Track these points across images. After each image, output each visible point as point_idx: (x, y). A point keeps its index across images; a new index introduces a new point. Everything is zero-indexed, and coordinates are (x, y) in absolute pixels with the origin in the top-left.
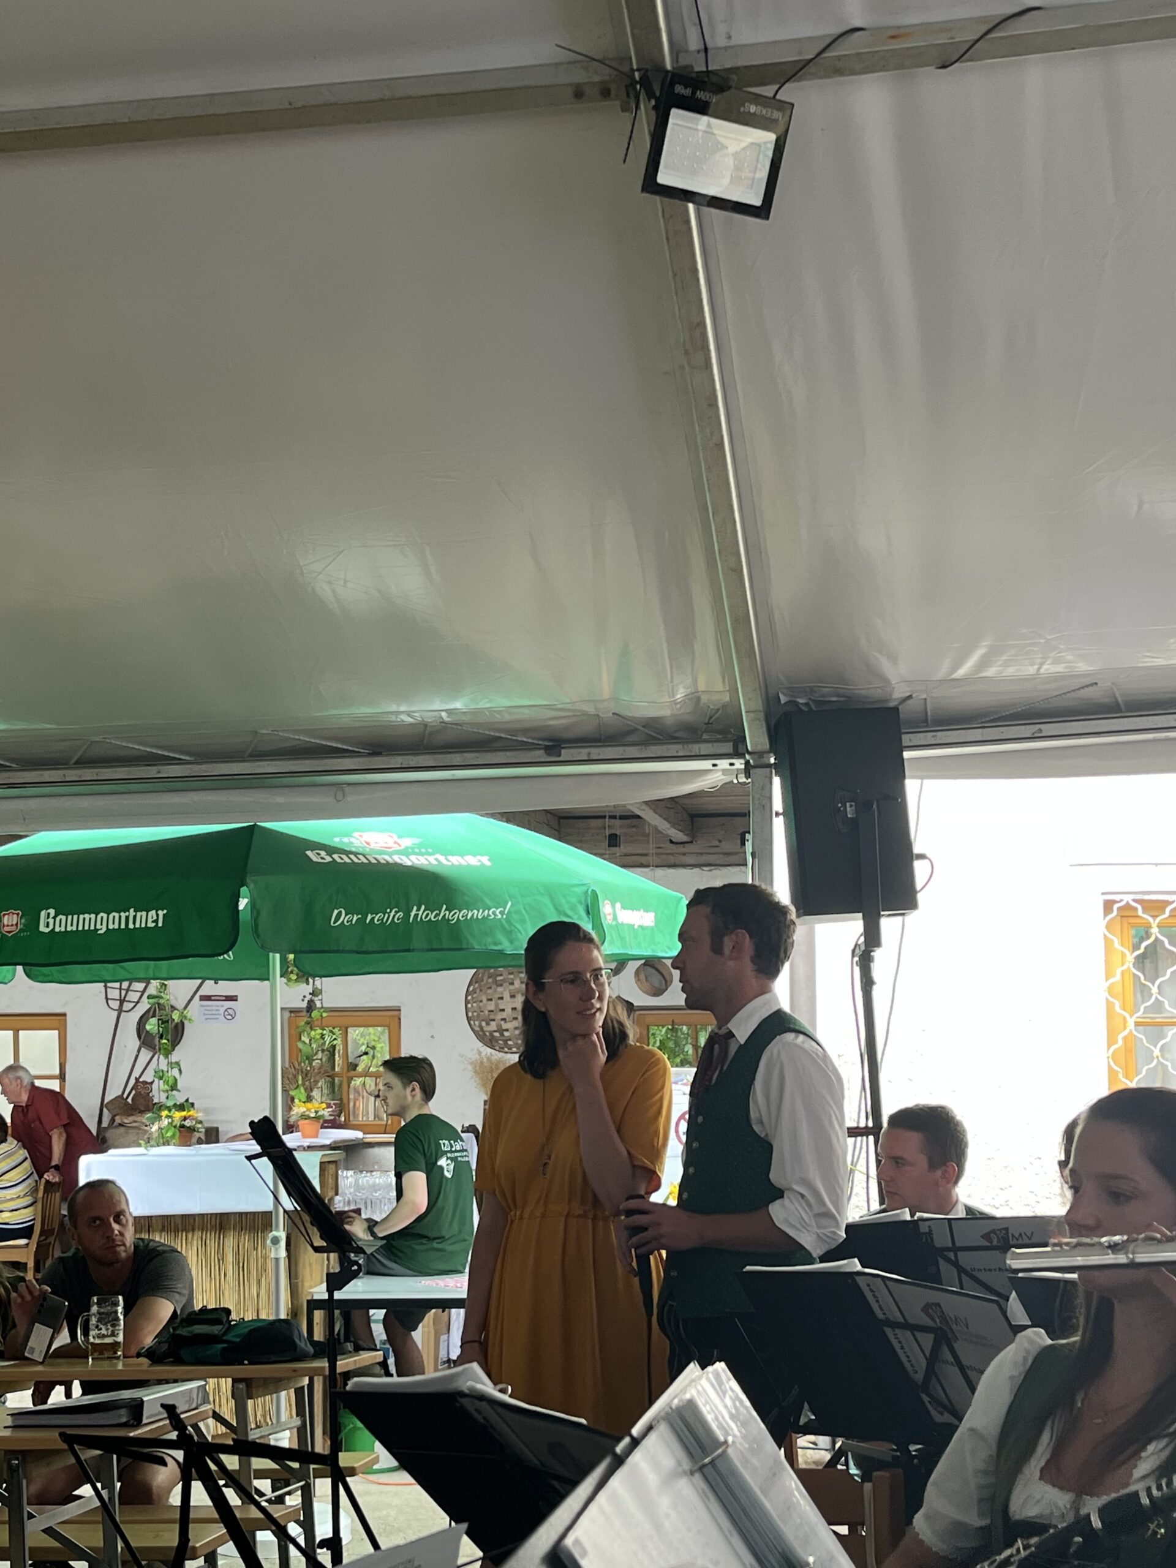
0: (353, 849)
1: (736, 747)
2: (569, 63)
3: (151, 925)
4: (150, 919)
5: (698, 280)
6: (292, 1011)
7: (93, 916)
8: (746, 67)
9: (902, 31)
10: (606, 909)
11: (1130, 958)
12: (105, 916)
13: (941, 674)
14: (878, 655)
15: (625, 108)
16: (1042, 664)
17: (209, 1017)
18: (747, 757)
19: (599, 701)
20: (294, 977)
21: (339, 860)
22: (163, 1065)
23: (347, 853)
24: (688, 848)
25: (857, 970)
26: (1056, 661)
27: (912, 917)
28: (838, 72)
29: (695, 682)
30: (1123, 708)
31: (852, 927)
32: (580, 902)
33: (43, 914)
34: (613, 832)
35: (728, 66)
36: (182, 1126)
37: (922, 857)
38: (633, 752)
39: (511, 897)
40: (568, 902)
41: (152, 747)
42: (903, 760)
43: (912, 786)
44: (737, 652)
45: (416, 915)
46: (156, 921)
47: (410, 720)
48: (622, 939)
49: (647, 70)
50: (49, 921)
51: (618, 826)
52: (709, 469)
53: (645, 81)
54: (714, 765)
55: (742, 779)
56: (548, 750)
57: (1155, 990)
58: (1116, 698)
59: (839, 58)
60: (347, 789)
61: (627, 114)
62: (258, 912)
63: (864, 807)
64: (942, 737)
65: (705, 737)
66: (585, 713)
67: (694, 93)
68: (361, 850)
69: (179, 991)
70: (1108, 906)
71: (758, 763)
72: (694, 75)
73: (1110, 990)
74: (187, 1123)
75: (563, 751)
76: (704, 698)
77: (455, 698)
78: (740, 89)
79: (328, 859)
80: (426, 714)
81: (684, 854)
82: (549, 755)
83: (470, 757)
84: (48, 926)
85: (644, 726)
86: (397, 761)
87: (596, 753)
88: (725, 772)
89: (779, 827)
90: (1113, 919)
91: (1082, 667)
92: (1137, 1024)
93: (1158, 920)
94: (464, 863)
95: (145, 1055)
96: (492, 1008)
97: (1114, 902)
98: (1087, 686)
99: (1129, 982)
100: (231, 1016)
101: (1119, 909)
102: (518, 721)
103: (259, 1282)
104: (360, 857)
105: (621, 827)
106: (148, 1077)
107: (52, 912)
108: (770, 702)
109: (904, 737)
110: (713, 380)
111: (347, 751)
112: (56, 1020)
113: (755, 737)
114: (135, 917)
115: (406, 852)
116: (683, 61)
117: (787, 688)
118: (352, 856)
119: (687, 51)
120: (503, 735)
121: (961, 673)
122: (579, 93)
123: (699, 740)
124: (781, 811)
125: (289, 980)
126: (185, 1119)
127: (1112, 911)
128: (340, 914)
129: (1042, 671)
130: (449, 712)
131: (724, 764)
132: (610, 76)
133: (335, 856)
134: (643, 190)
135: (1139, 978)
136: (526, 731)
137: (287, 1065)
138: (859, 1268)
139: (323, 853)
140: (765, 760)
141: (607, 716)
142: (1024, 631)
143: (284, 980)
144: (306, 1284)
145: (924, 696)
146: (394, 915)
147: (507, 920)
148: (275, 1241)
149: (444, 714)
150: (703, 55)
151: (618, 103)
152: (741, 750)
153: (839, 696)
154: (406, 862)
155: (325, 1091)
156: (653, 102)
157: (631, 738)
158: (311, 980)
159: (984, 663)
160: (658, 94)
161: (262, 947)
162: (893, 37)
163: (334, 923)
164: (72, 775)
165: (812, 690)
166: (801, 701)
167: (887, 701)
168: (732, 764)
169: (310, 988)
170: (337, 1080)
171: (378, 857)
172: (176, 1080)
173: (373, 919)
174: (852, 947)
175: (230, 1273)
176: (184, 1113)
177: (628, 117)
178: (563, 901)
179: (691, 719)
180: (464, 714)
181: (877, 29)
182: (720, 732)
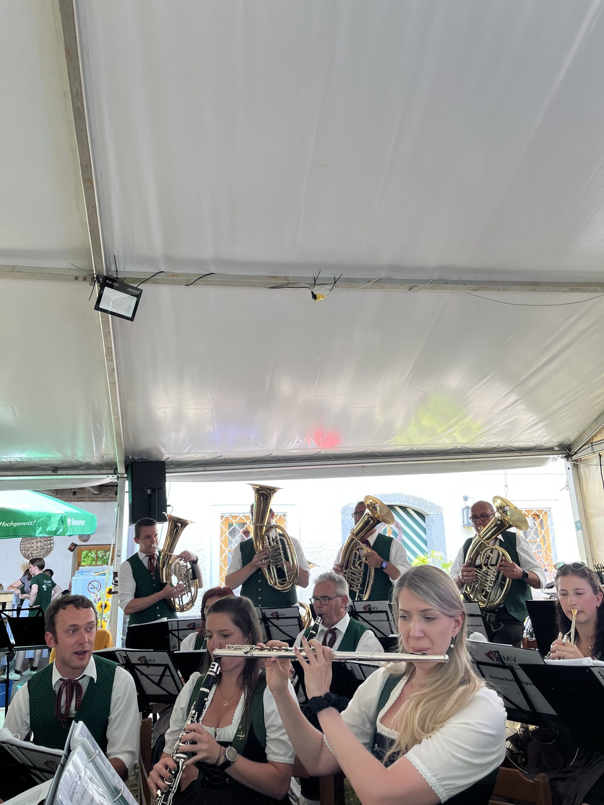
1: (115, 472)
2: (74, 269)
5: (111, 336)
8: (129, 278)
9: (175, 274)
10: (68, 520)
11: (228, 532)
14: (160, 445)
15: (90, 285)
16: (207, 450)
18: (118, 474)
24: (99, 496)
26: (211, 449)
28: (156, 283)
30: (230, 463)
32: (61, 519)
34: (75, 492)
35: (123, 277)
37: (169, 506)
38: (81, 472)
39: (36, 518)
42: (165, 476)
43: (167, 484)
44: (116, 443)
45: (2, 525)
47: (6, 460)
48: (74, 530)
49: (98, 275)
51: (76, 490)
52: (111, 389)
53: (97, 278)
54: (108, 477)
55: (116, 481)
56: (53, 470)
58: (227, 460)
59: (157, 279)
63: (153, 491)
64: (178, 470)
65: (105, 468)
66: (67, 460)
67: (112, 283)
70: (222, 517)
71: (121, 477)
72: (113, 278)
73: (222, 542)
75: (58, 471)
76: (105, 457)
77: (22, 454)
78: (126, 284)
80: (11, 459)
81: (97, 498)
82: (53, 472)
83: (26, 473)
85: (86, 464)
87: (69, 472)
88: (111, 479)
90: (224, 521)
91: (218, 451)
92: (229, 551)
93: (235, 521)
97: (224, 516)
101: (225, 518)
102: (43, 462)
108: (127, 458)
109: (166, 469)
110: (114, 365)
113: (121, 469)
116: (110, 273)
117: (132, 454)
119: (111, 271)
120: (38, 466)
121: (184, 452)
122: (76, 278)
123: (103, 469)
124: (128, 491)
127: (223, 519)
129: (207, 452)
130: (20, 458)
131: (111, 476)
132: (86, 275)
134: (95, 309)
135: (230, 538)
136: (46, 465)
140: (123, 476)
141: (74, 461)
145: (172, 458)
147: (34, 525)
149: (18, 459)
150: (116, 272)
151: (89, 283)
153: (147, 457)
156: (99, 284)
157: (81, 468)
160: (101, 282)
162: (173, 276)
165: (139, 455)
166: (136, 458)
167: (162, 459)
168: (113, 477)
177: (92, 287)
179: (100, 462)
180: (25, 459)
181: (168, 273)
182: (110, 467)
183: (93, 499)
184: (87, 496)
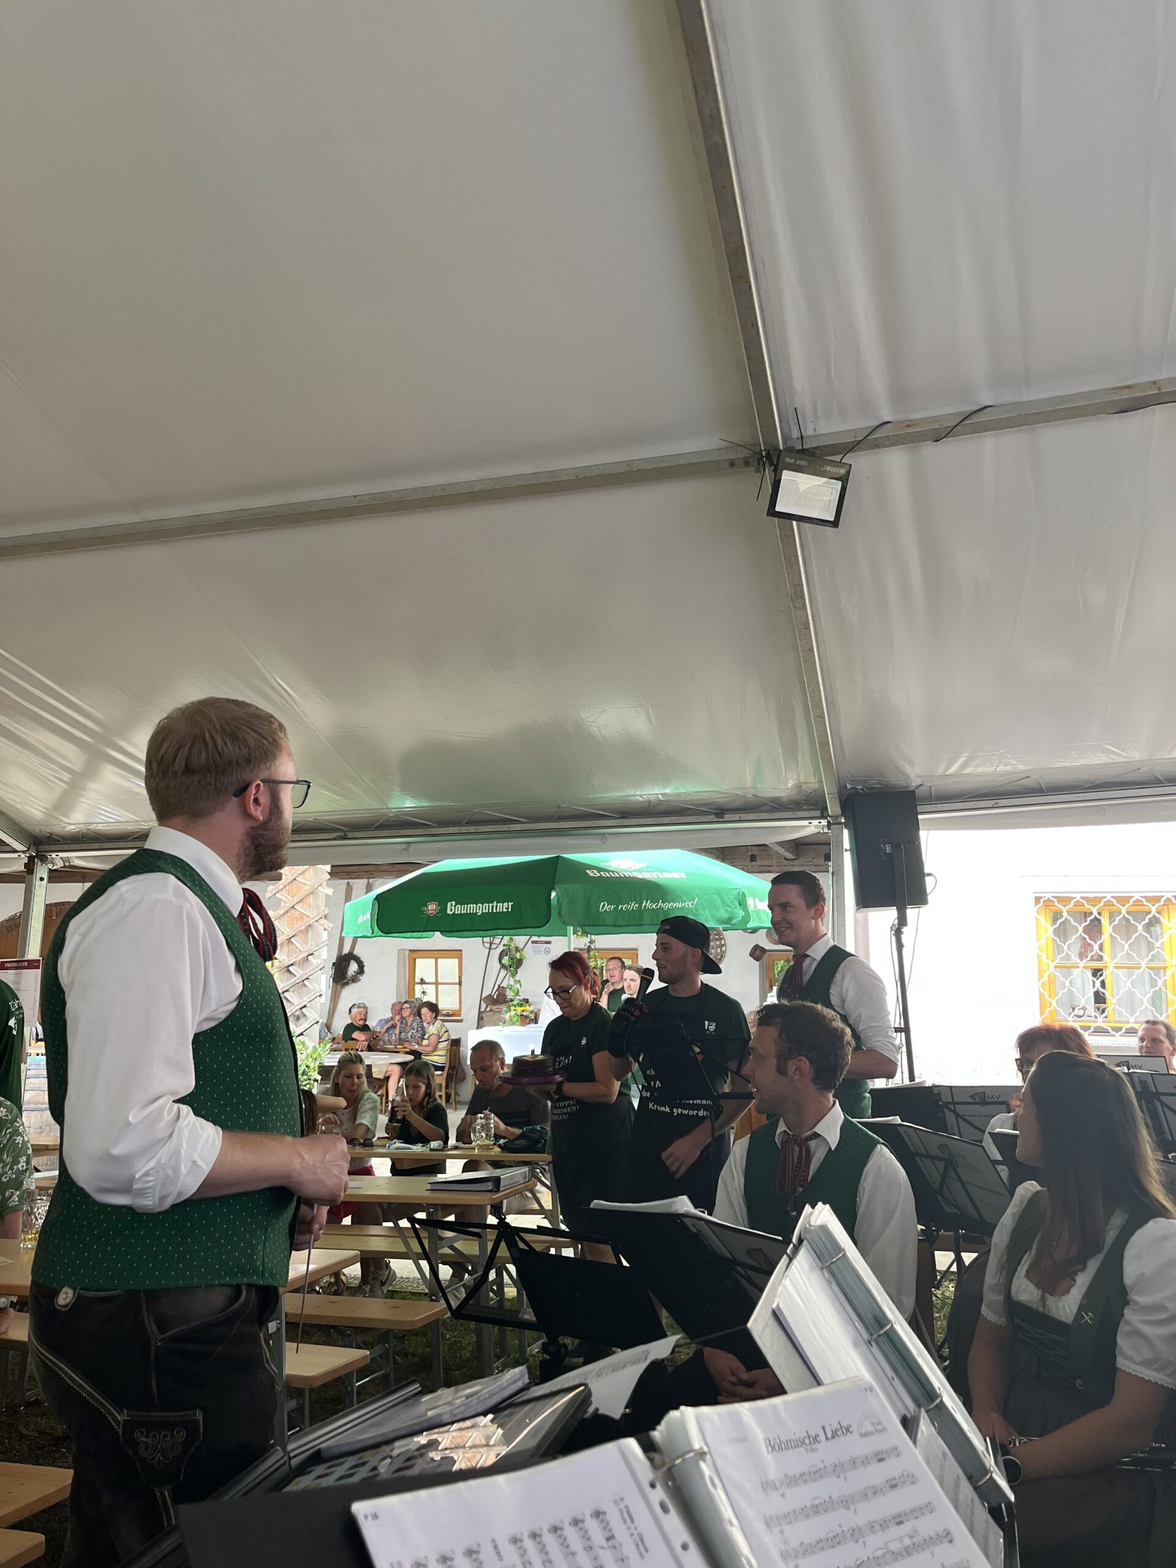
0: (612, 869)
1: (822, 813)
2: (727, 448)
3: (505, 910)
4: (504, 907)
5: (799, 561)
7: (475, 905)
8: (824, 446)
9: (912, 422)
10: (750, 901)
11: (1051, 930)
12: (481, 905)
13: (940, 772)
14: (903, 762)
15: (758, 471)
16: (997, 766)
17: (536, 952)
18: (829, 818)
19: (745, 788)
20: (580, 933)
21: (604, 875)
22: (512, 982)
23: (608, 871)
24: (796, 862)
25: (894, 939)
26: (1006, 764)
27: (924, 909)
28: (877, 446)
29: (799, 777)
30: (1045, 790)
31: (889, 915)
32: (736, 898)
33: (449, 904)
34: (753, 853)
35: (814, 446)
36: (522, 1015)
37: (929, 875)
38: (764, 816)
39: (697, 896)
40: (729, 898)
41: (505, 814)
42: (918, 820)
43: (923, 834)
44: (822, 762)
45: (645, 906)
46: (507, 908)
47: (641, 799)
48: (759, 918)
49: (769, 450)
50: (452, 908)
51: (756, 852)
52: (805, 662)
53: (768, 456)
54: (810, 823)
55: (826, 830)
56: (718, 815)
57: (1066, 948)
58: (1040, 784)
59: (877, 439)
60: (607, 836)
61: (759, 474)
62: (561, 904)
63: (896, 847)
64: (940, 807)
65: (805, 807)
66: (737, 795)
67: (795, 461)
68: (615, 870)
69: (520, 940)
70: (1037, 900)
71: (835, 822)
72: (795, 451)
73: (1039, 947)
74: (525, 1014)
75: (725, 816)
76: (804, 787)
77: (666, 787)
78: (820, 458)
79: (598, 875)
80: (650, 796)
82: (718, 818)
83: (674, 819)
84: (451, 910)
85: (770, 802)
86: (635, 821)
87: (744, 816)
88: (816, 827)
89: (848, 859)
90: (1040, 907)
91: (1021, 767)
92: (1056, 967)
93: (1067, 907)
94: (671, 877)
95: (503, 972)
97: (1041, 898)
98: (1024, 778)
99: (1050, 944)
100: (548, 951)
101: (1044, 902)
102: (700, 800)
104: (615, 873)
105: (757, 851)
106: (504, 985)
107: (454, 903)
108: (841, 788)
109: (918, 807)
110: (807, 615)
111: (608, 816)
112: (457, 953)
113: (833, 807)
114: (496, 906)
115: (639, 871)
116: (789, 444)
117: (851, 780)
118: (611, 873)
119: (791, 438)
120: (692, 807)
121: (951, 771)
122: (732, 465)
123: (801, 809)
124: (848, 848)
125: (578, 935)
126: (523, 1011)
127: (1040, 903)
128: (604, 905)
129: (998, 770)
130: (663, 795)
131: (815, 822)
132: (750, 454)
133: (602, 873)
134: (767, 515)
135: (1056, 941)
136: (705, 805)
138: (899, 1121)
139: (595, 871)
140: (838, 821)
141: (749, 796)
142: (987, 748)
143: (575, 936)
145: (929, 785)
146: (634, 906)
147: (695, 908)
149: (660, 796)
150: (800, 439)
151: (753, 468)
152: (825, 815)
153: (879, 784)
154: (640, 876)
156: (773, 467)
157: (761, 809)
158: (589, 935)
159: (964, 766)
160: (775, 463)
161: (564, 923)
162: (907, 426)
163: (601, 910)
164: (464, 829)
165: (865, 781)
166: (859, 787)
167: (908, 787)
168: (820, 823)
169: (589, 940)
171: (625, 874)
172: (517, 988)
173: (622, 908)
174: (891, 925)
176: (523, 1008)
178: (726, 898)
179: (796, 797)
180: (671, 795)
181: (899, 422)
182: (813, 804)
184: (774, 862)
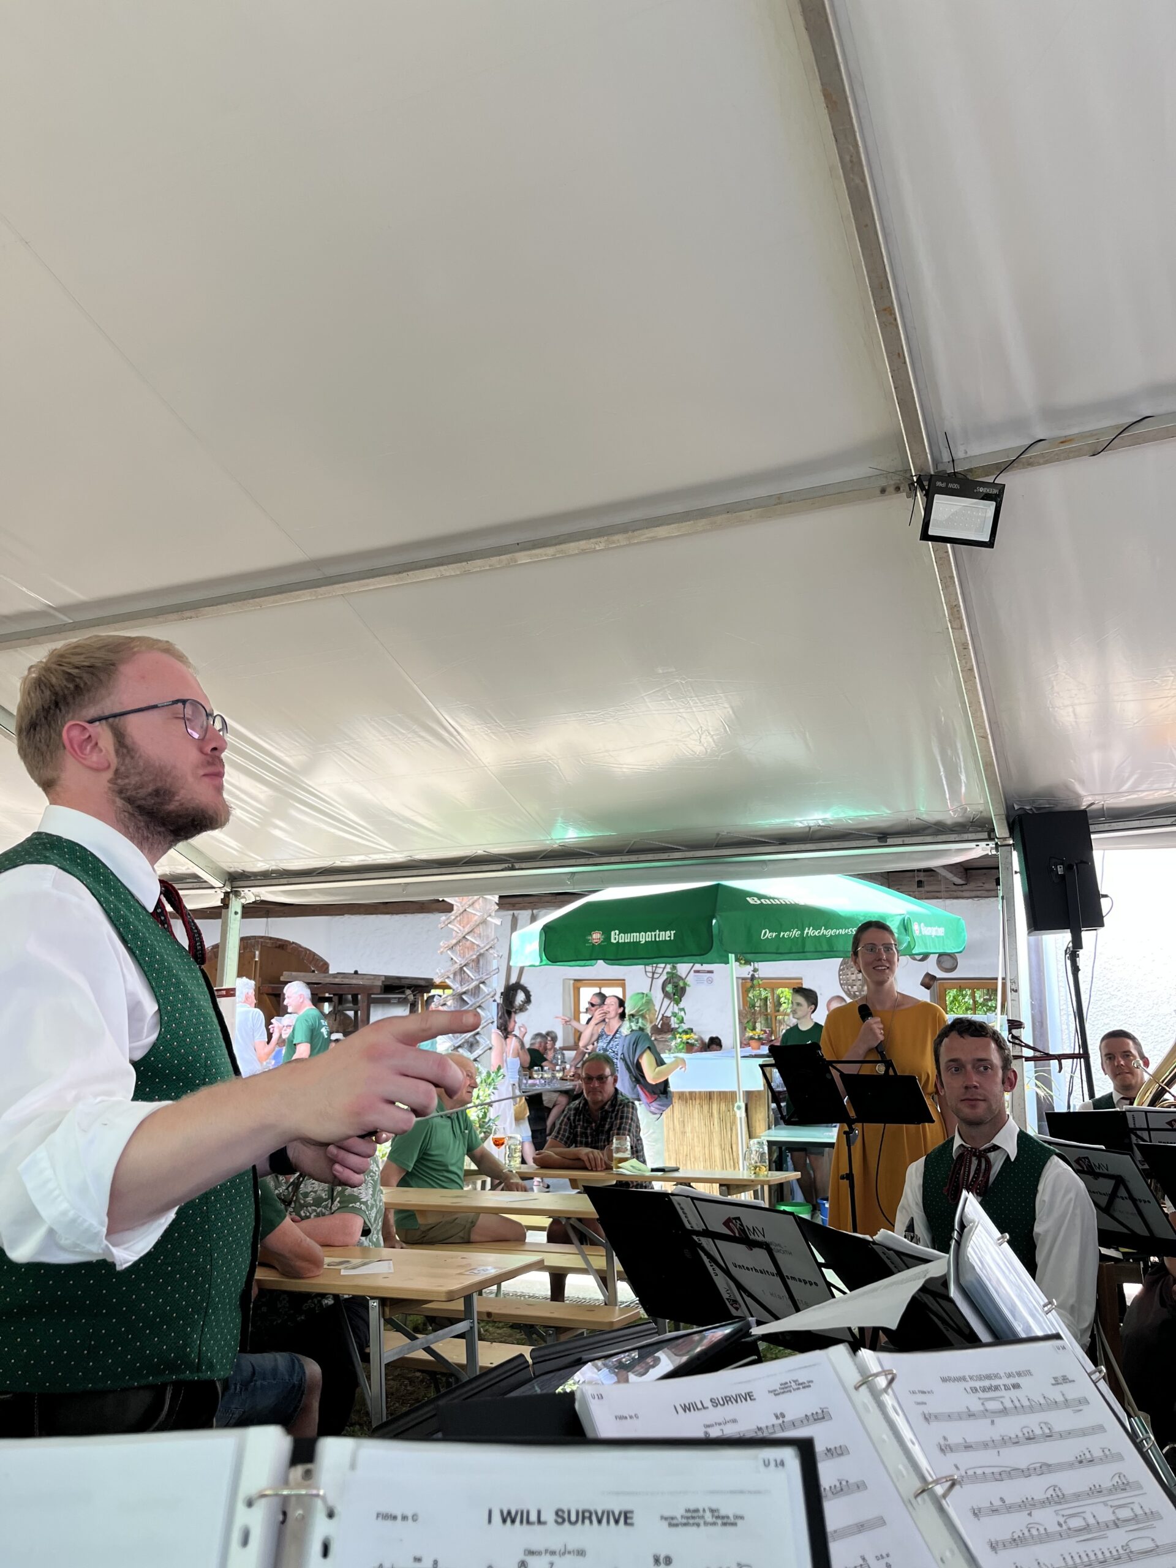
0: (772, 896)
1: (989, 835)
2: (877, 476)
3: (668, 939)
4: (666, 935)
6: (743, 979)
7: (638, 934)
8: (977, 467)
9: (1067, 438)
10: (915, 927)
12: (644, 934)
15: (909, 496)
17: (699, 982)
18: (996, 840)
20: (743, 962)
21: (764, 903)
23: (769, 898)
24: (965, 887)
25: (1069, 962)
27: (1101, 930)
28: (1030, 464)
29: (962, 799)
31: (1064, 937)
32: (901, 925)
33: (613, 933)
34: (918, 878)
35: (967, 468)
37: (1106, 896)
38: (929, 839)
41: (664, 843)
42: (1091, 839)
43: (1097, 855)
44: (988, 783)
45: (808, 933)
46: (670, 937)
47: (801, 825)
48: (925, 944)
49: (920, 475)
50: (616, 937)
51: (922, 876)
53: (919, 481)
54: (977, 845)
55: (994, 852)
56: (879, 839)
59: (1031, 457)
60: (767, 863)
62: (722, 932)
63: (1069, 868)
64: (1115, 826)
65: (970, 830)
66: (899, 818)
67: (948, 485)
69: (683, 969)
71: (1003, 843)
72: (947, 475)
75: (888, 840)
76: (968, 809)
77: (826, 812)
78: (972, 480)
79: (759, 902)
80: (810, 822)
81: (962, 891)
82: (880, 842)
83: (835, 844)
84: (615, 939)
85: (935, 824)
86: (795, 847)
87: (907, 840)
88: (983, 849)
95: (667, 1002)
96: (854, 978)
100: (710, 981)
102: (861, 824)
103: (731, 1130)
104: (776, 900)
105: (924, 876)
107: (617, 932)
108: (1009, 808)
109: (1091, 827)
110: (966, 636)
111: (768, 843)
112: (621, 981)
113: (1001, 830)
114: (659, 935)
115: (801, 897)
116: (940, 469)
117: (1019, 801)
118: (771, 900)
119: (942, 463)
120: (853, 832)
121: (1124, 788)
122: (883, 491)
123: (967, 832)
124: (1018, 870)
125: (740, 964)
128: (766, 932)
130: (823, 820)
131: (983, 844)
132: (900, 480)
133: (762, 900)
134: (921, 539)
136: (866, 829)
137: (742, 1008)
139: (756, 899)
140: (1006, 842)
141: (913, 819)
143: (738, 963)
144: (758, 1131)
145: (1102, 803)
146: (795, 933)
148: (739, 1108)
149: (820, 821)
150: (951, 463)
151: (904, 494)
152: (992, 837)
153: (1049, 804)
155: (763, 1022)
156: (924, 492)
157: (927, 832)
158: (752, 964)
159: (1138, 783)
160: (927, 487)
161: (726, 952)
162: (1062, 442)
163: (764, 936)
164: (624, 860)
165: (1034, 801)
166: (1027, 808)
167: (1079, 806)
168: (987, 845)
169: (752, 968)
170: (769, 1017)
171: (786, 900)
172: (683, 1018)
173: (784, 935)
174: (1065, 949)
175: (716, 1123)
177: (911, 500)
179: (961, 820)
181: (1052, 440)
182: (979, 827)
183: (955, 894)
184: (943, 888)
